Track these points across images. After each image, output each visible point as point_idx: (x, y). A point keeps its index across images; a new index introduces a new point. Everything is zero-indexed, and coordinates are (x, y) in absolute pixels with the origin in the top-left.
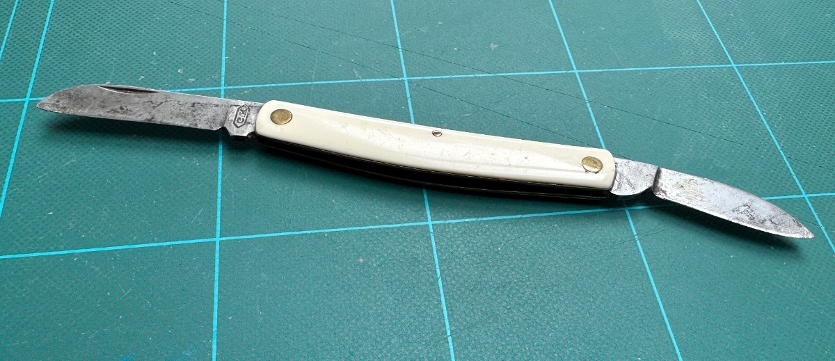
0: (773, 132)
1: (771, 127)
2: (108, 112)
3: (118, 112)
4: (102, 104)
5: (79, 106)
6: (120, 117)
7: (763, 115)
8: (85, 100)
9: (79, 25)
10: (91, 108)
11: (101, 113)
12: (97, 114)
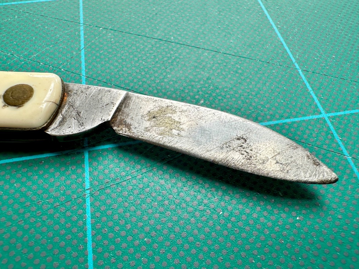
0: (288, 44)
1: (286, 39)
7: (277, 27)
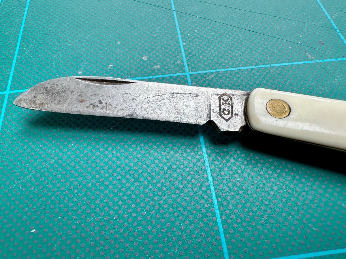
2: (87, 107)
3: (97, 106)
4: (80, 99)
5: (56, 102)
6: (99, 112)
8: (63, 94)
9: (51, 21)
10: (69, 103)
11: (80, 109)
12: (76, 110)
